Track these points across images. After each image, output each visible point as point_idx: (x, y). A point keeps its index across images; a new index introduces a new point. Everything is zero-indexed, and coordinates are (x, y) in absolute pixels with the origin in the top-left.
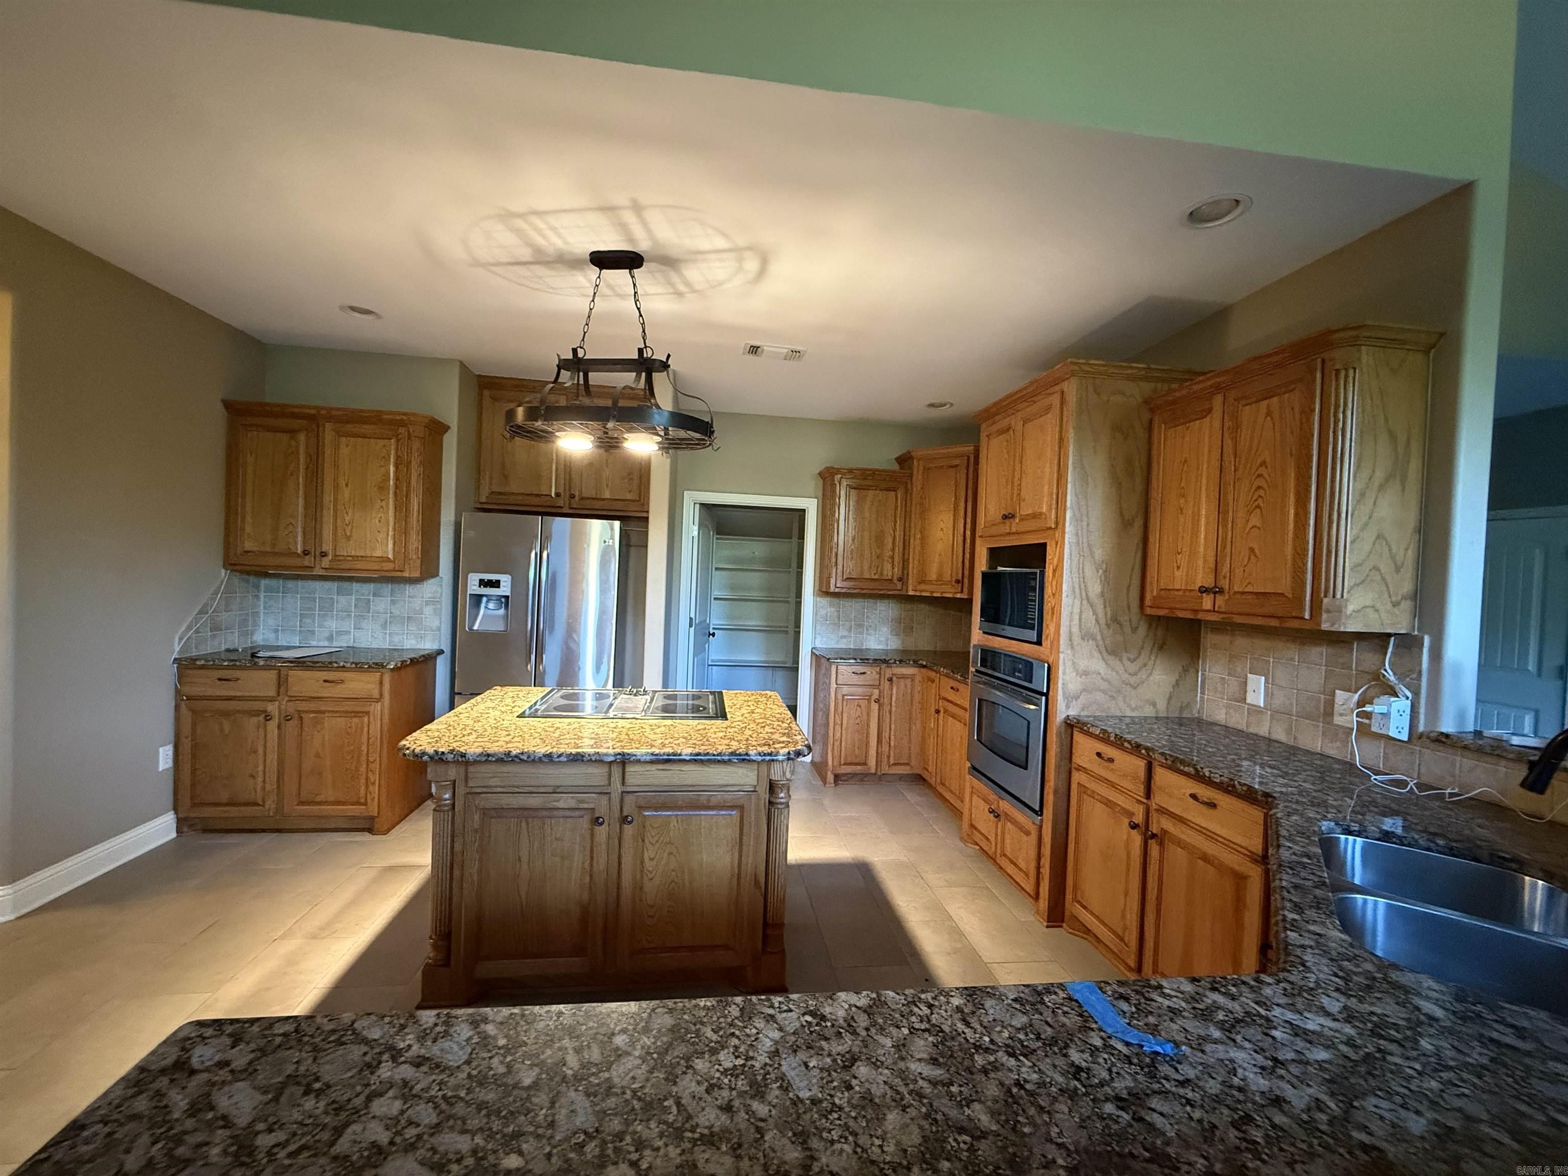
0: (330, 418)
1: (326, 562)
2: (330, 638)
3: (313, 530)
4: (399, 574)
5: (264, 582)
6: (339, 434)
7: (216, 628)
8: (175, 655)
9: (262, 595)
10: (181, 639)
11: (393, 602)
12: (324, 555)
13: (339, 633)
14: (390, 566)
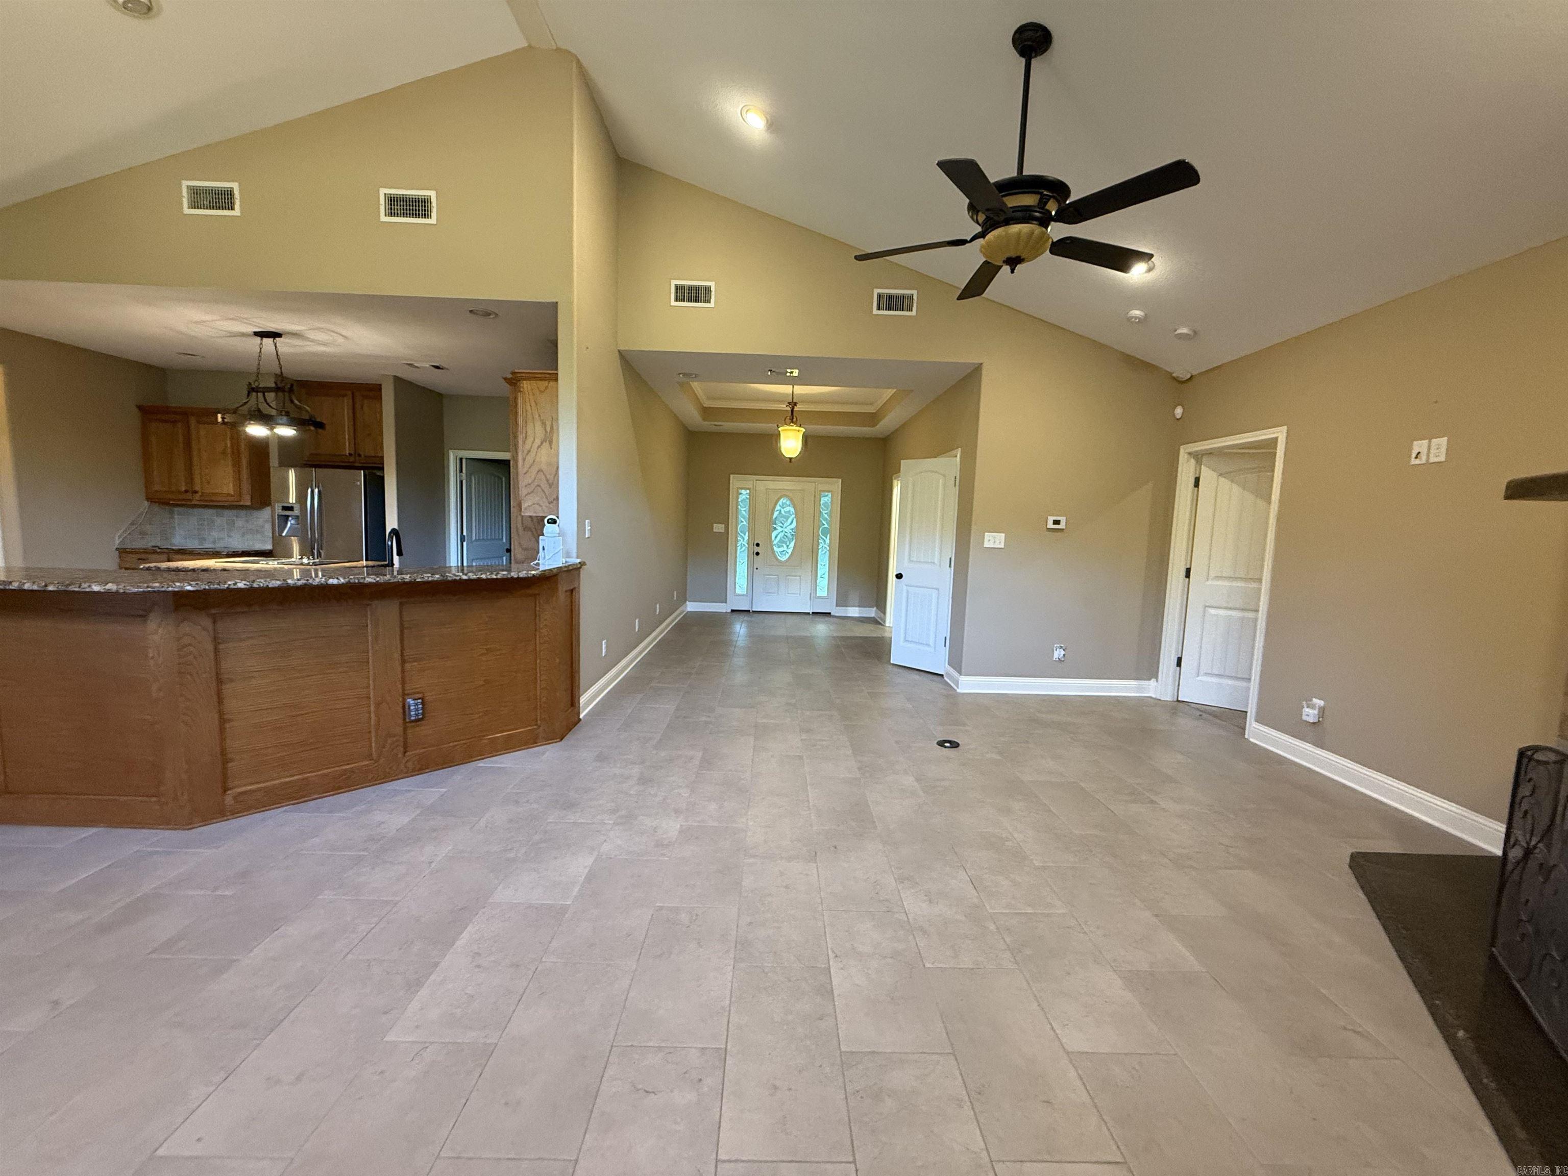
0: (193, 415)
1: (197, 496)
2: (214, 542)
3: (190, 479)
4: (238, 503)
5: (176, 509)
6: (199, 422)
7: (143, 534)
8: (116, 547)
9: (176, 517)
10: (120, 537)
11: (247, 521)
12: (196, 492)
13: (219, 539)
14: (232, 499)
